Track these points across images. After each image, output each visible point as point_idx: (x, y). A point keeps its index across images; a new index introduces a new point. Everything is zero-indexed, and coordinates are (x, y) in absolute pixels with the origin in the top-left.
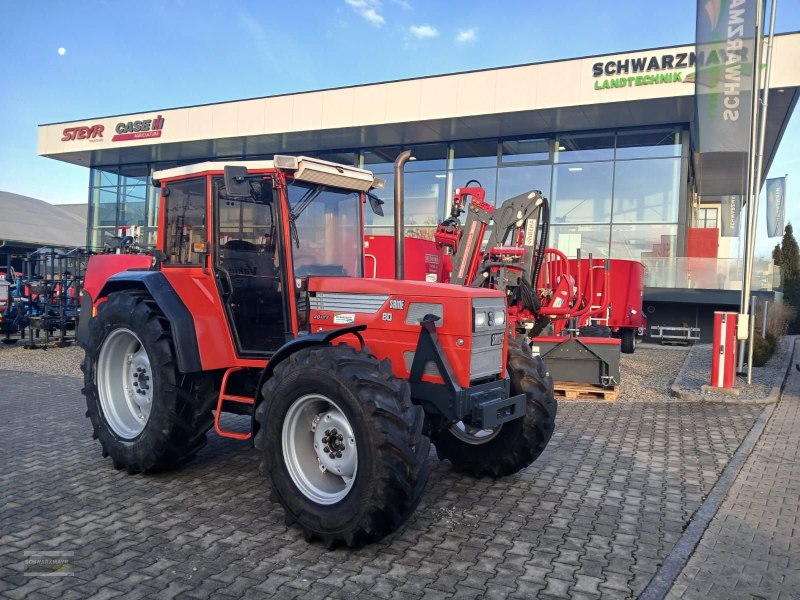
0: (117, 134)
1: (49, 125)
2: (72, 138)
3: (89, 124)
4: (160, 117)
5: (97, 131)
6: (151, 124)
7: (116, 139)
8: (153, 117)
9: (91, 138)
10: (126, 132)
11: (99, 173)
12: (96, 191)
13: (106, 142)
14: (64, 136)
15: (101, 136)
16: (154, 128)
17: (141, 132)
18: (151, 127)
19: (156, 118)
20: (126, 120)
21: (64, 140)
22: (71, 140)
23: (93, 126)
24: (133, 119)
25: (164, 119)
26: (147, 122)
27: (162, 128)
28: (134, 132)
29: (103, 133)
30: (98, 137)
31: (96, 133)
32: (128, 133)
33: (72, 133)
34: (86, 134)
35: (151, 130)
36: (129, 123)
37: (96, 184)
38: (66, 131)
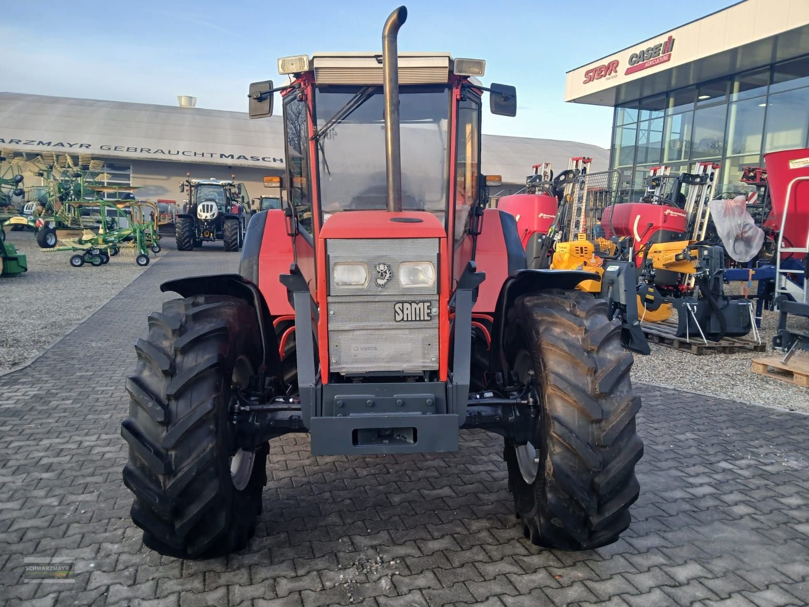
0: (630, 66)
1: (574, 70)
2: (591, 79)
3: (606, 62)
4: (670, 38)
5: (612, 67)
6: (662, 48)
7: (629, 72)
8: (663, 39)
9: (607, 76)
10: (638, 62)
11: (622, 111)
12: (619, 130)
13: (620, 78)
14: (586, 79)
15: (616, 72)
16: (664, 53)
17: (652, 59)
18: (661, 52)
19: (667, 40)
20: (637, 50)
21: (585, 82)
22: (591, 82)
23: (610, 63)
24: (644, 47)
25: (674, 40)
26: (657, 48)
27: (671, 50)
28: (645, 61)
29: (618, 69)
30: (613, 74)
31: (612, 70)
32: (640, 63)
33: (591, 74)
34: (603, 73)
35: (661, 55)
36: (641, 52)
37: (619, 123)
38: (587, 73)
